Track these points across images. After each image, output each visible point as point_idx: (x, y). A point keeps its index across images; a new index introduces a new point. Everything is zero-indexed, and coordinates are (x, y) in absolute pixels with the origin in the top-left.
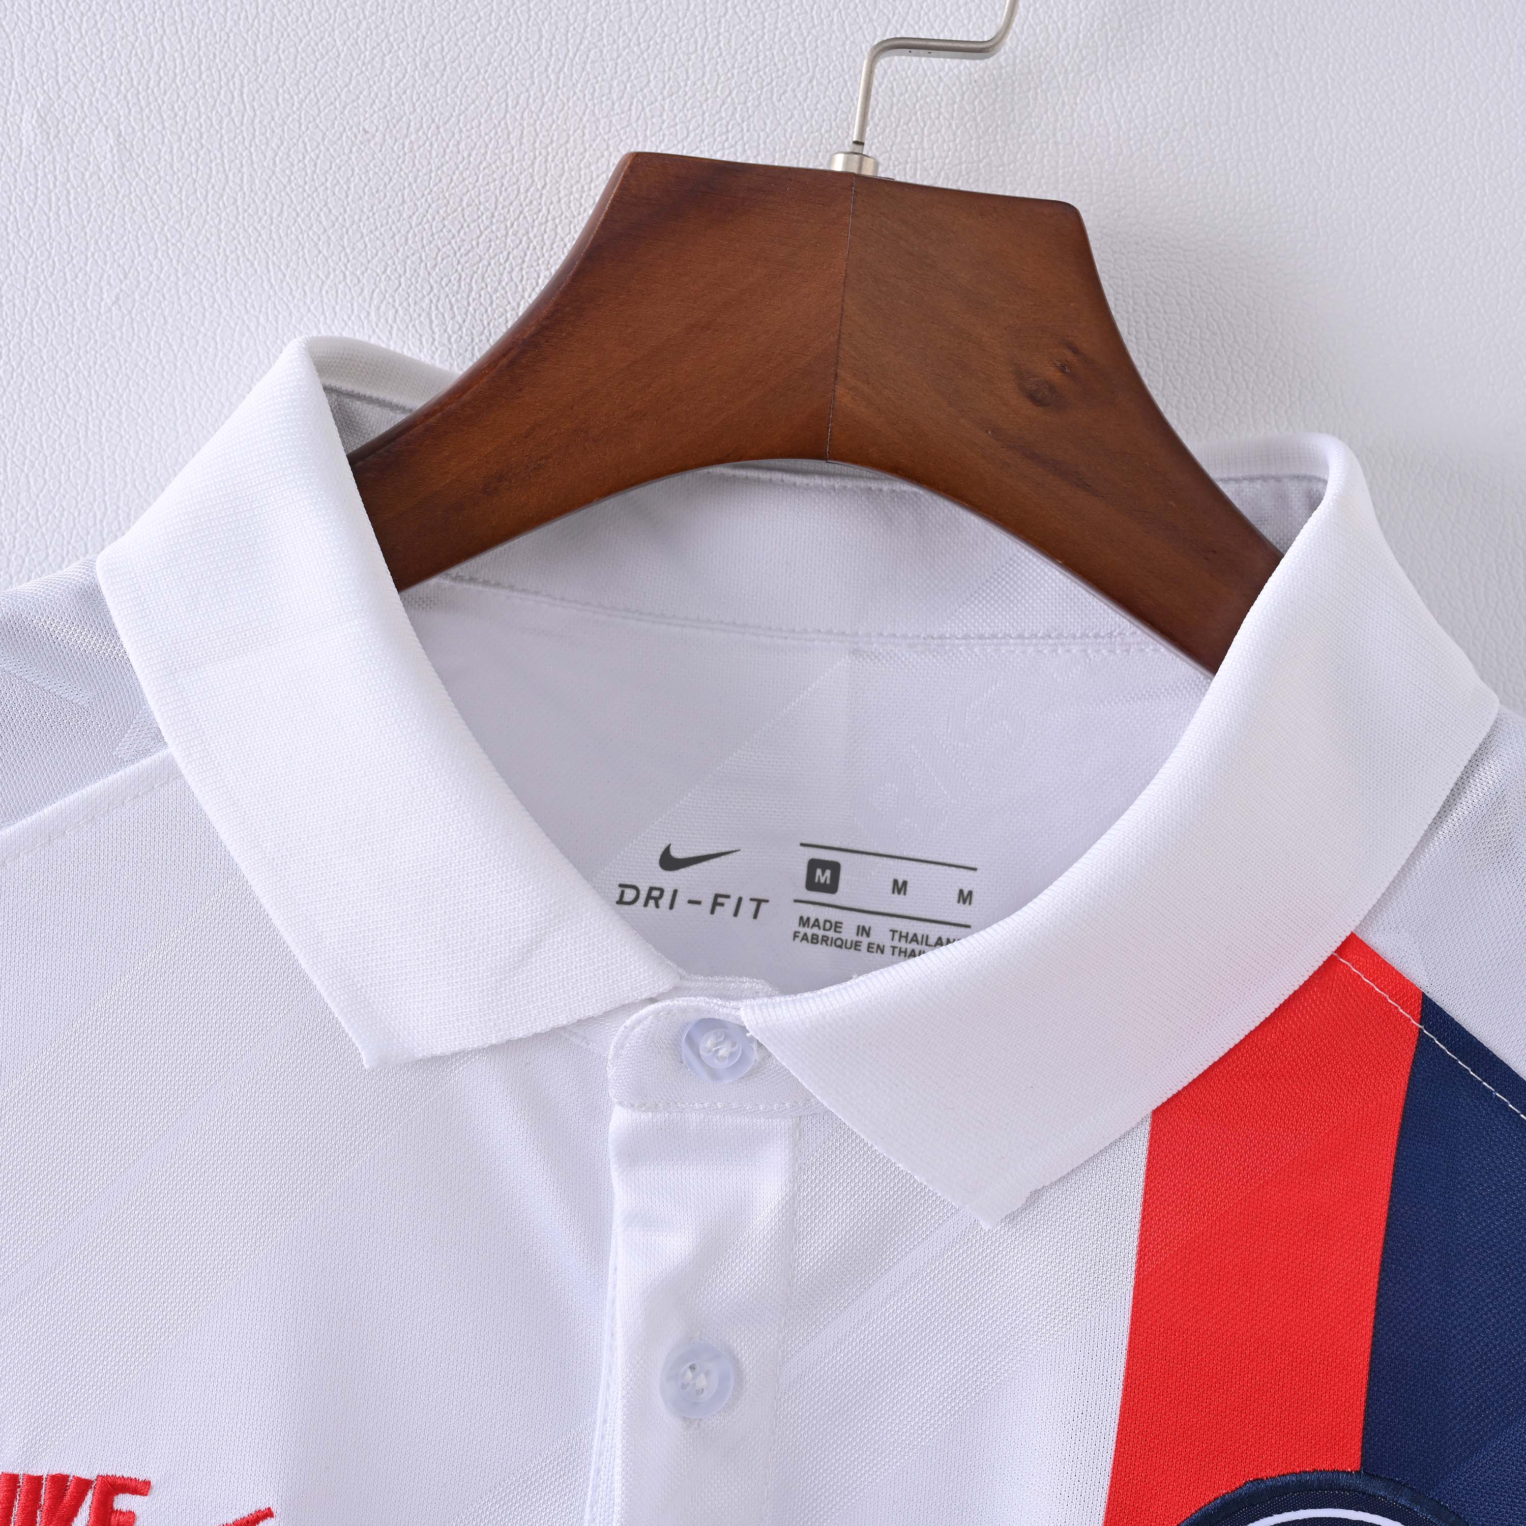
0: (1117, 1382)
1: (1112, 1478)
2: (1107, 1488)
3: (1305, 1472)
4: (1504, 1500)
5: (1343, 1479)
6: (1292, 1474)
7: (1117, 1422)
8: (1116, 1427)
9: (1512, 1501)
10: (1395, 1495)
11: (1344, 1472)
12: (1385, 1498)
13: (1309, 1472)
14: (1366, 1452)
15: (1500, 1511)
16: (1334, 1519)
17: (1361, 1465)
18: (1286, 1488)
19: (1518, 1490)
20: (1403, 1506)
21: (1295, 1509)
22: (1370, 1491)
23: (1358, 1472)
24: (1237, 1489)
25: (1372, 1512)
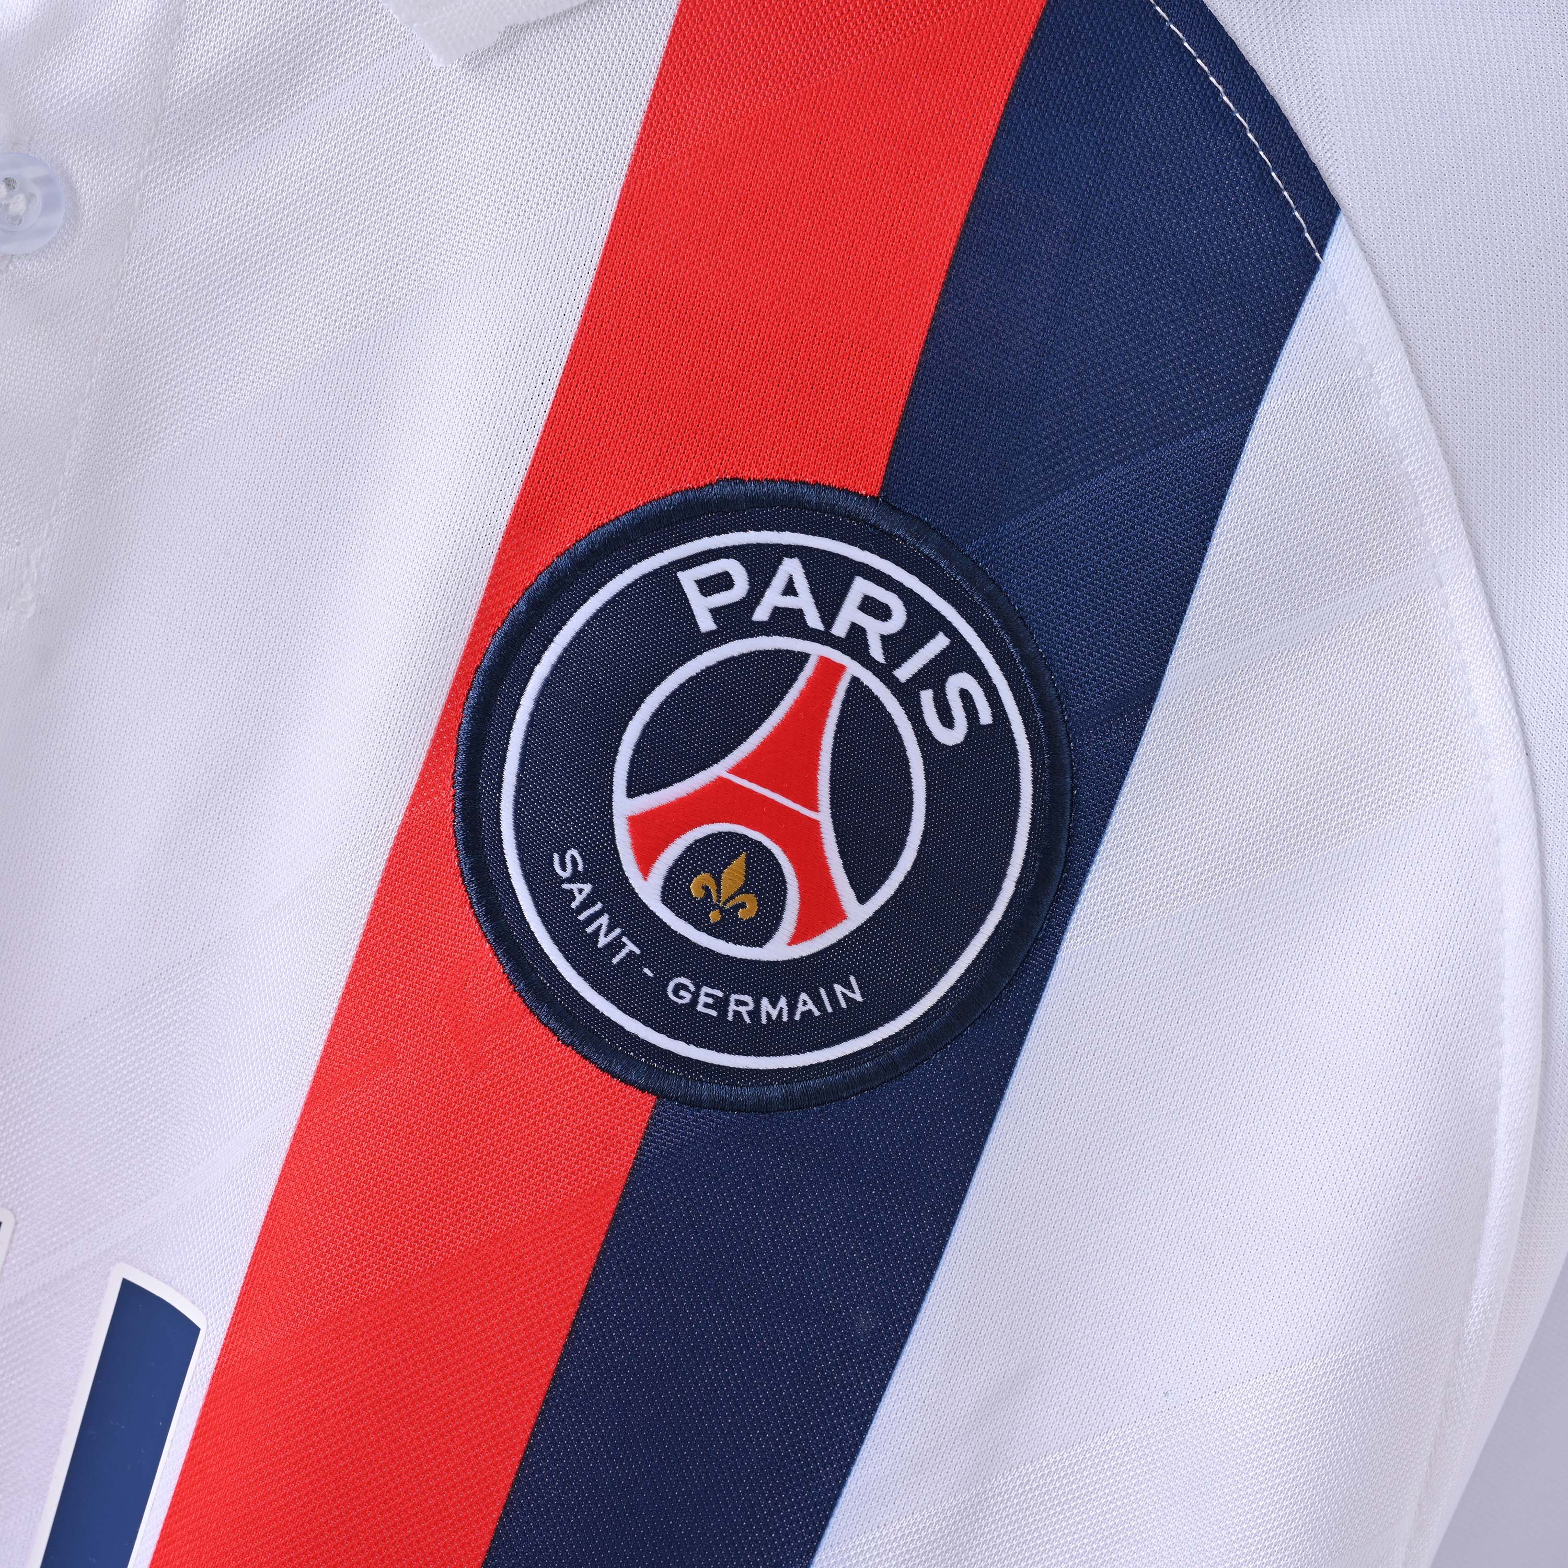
0: (575, 310)
1: (542, 438)
2: (532, 450)
3: (803, 483)
4: (1065, 578)
5: (852, 504)
6: (786, 481)
7: (563, 365)
8: (561, 371)
9: (1075, 582)
10: (918, 539)
11: (856, 494)
12: (904, 541)
13: (807, 484)
14: (891, 474)
15: (1055, 592)
16: (830, 553)
17: (882, 489)
18: (771, 501)
19: (1085, 568)
20: (927, 556)
21: (780, 529)
22: (886, 527)
23: (874, 499)
24: (706, 485)
25: (883, 556)
